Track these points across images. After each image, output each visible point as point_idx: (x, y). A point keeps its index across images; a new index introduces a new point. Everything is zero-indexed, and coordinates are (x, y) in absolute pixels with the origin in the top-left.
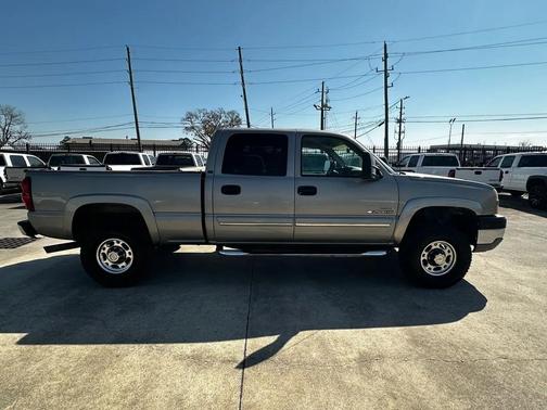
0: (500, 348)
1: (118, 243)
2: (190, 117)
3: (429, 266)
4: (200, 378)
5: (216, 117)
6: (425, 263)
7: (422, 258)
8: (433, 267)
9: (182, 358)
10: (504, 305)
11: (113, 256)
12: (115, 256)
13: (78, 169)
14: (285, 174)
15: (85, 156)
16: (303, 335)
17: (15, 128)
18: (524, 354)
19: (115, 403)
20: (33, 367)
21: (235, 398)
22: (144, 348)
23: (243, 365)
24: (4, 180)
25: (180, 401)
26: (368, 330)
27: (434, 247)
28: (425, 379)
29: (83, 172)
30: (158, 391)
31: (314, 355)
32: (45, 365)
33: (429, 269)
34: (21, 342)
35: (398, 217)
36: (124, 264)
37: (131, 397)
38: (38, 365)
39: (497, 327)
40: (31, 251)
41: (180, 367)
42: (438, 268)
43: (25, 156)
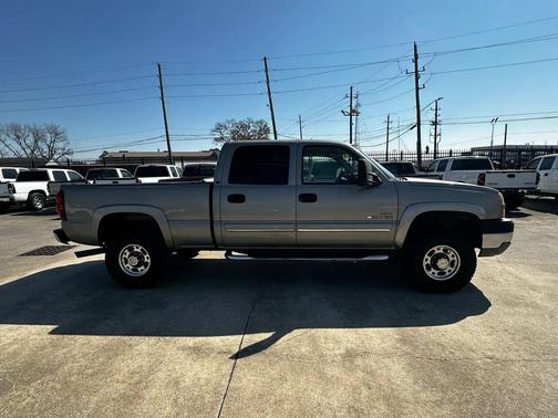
0: (490, 349)
1: (138, 249)
2: (219, 128)
3: (433, 270)
4: (197, 366)
5: (244, 127)
6: (428, 268)
7: (425, 263)
8: (436, 272)
9: (183, 349)
10: (507, 310)
11: (133, 261)
12: (135, 261)
13: (110, 182)
14: (286, 182)
15: (118, 170)
16: (297, 332)
17: (59, 145)
18: (511, 356)
19: (123, 382)
20: (60, 352)
21: (225, 383)
22: (152, 340)
23: (236, 356)
24: (48, 194)
25: (177, 383)
26: (360, 330)
27: (437, 252)
28: (403, 373)
29: (116, 185)
30: (160, 374)
31: (303, 350)
32: (70, 351)
33: (432, 274)
34: (52, 333)
35: (398, 223)
36: (142, 268)
37: (136, 378)
38: (65, 350)
39: (493, 330)
40: (66, 257)
41: (182, 355)
42: (442, 273)
43: (65, 171)
